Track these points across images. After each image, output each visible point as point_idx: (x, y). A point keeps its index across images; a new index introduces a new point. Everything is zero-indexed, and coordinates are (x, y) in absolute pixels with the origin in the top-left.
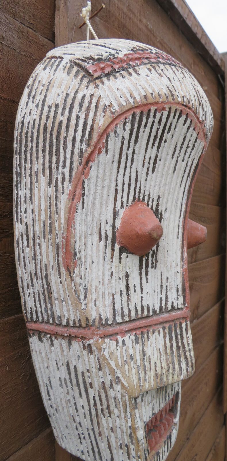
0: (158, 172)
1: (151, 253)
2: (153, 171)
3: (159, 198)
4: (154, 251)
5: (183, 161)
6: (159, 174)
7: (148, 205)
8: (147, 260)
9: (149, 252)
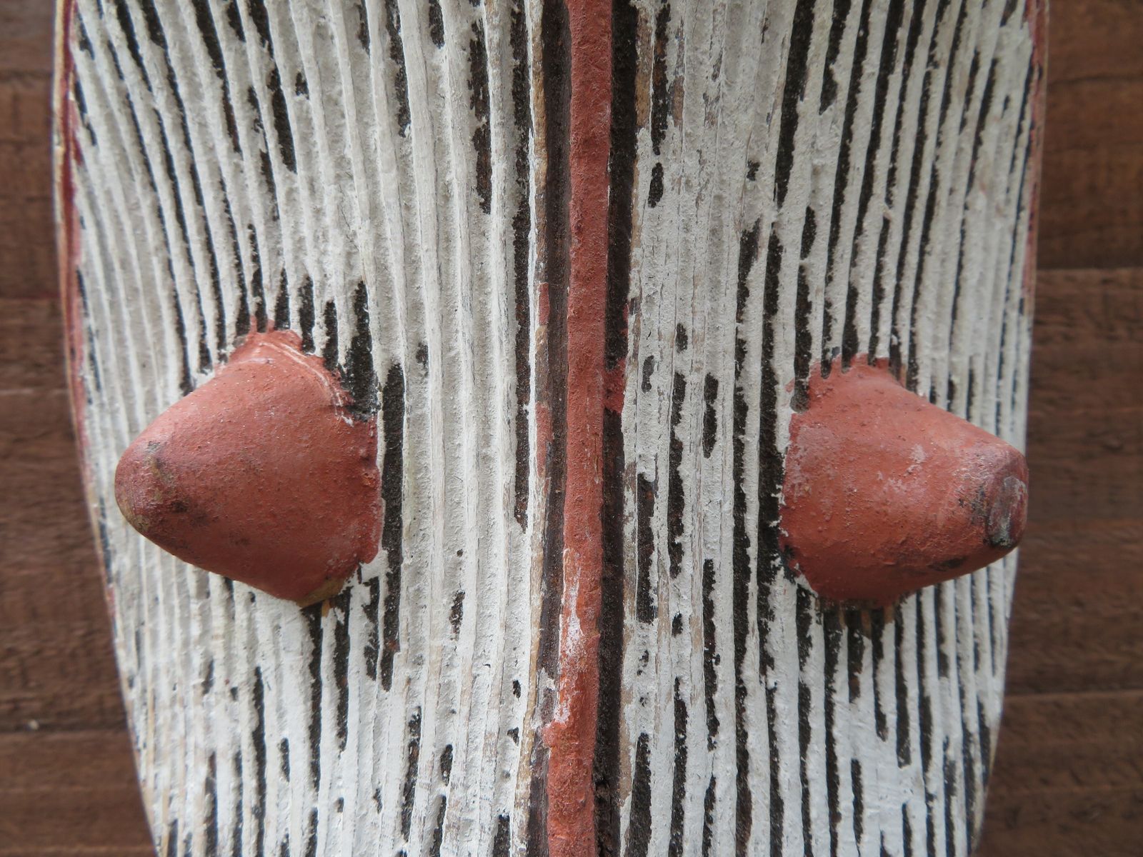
0: (309, 155)
1: (360, 595)
2: (289, 160)
3: (360, 298)
4: (373, 584)
5: (437, 36)
6: (324, 166)
7: (307, 345)
8: (342, 632)
9: (349, 589)
